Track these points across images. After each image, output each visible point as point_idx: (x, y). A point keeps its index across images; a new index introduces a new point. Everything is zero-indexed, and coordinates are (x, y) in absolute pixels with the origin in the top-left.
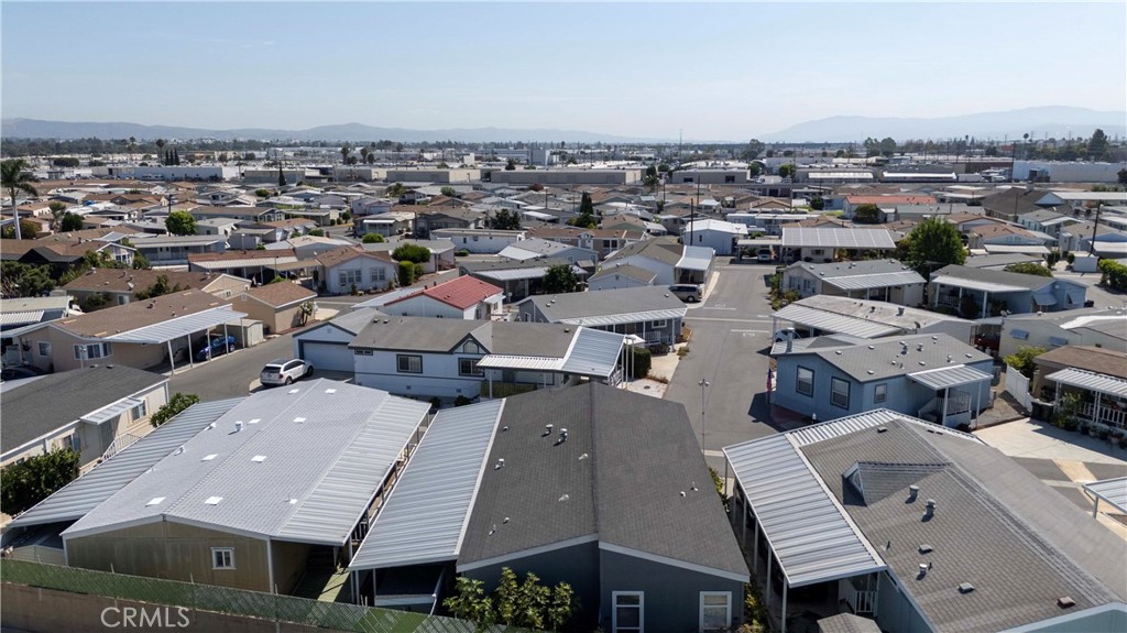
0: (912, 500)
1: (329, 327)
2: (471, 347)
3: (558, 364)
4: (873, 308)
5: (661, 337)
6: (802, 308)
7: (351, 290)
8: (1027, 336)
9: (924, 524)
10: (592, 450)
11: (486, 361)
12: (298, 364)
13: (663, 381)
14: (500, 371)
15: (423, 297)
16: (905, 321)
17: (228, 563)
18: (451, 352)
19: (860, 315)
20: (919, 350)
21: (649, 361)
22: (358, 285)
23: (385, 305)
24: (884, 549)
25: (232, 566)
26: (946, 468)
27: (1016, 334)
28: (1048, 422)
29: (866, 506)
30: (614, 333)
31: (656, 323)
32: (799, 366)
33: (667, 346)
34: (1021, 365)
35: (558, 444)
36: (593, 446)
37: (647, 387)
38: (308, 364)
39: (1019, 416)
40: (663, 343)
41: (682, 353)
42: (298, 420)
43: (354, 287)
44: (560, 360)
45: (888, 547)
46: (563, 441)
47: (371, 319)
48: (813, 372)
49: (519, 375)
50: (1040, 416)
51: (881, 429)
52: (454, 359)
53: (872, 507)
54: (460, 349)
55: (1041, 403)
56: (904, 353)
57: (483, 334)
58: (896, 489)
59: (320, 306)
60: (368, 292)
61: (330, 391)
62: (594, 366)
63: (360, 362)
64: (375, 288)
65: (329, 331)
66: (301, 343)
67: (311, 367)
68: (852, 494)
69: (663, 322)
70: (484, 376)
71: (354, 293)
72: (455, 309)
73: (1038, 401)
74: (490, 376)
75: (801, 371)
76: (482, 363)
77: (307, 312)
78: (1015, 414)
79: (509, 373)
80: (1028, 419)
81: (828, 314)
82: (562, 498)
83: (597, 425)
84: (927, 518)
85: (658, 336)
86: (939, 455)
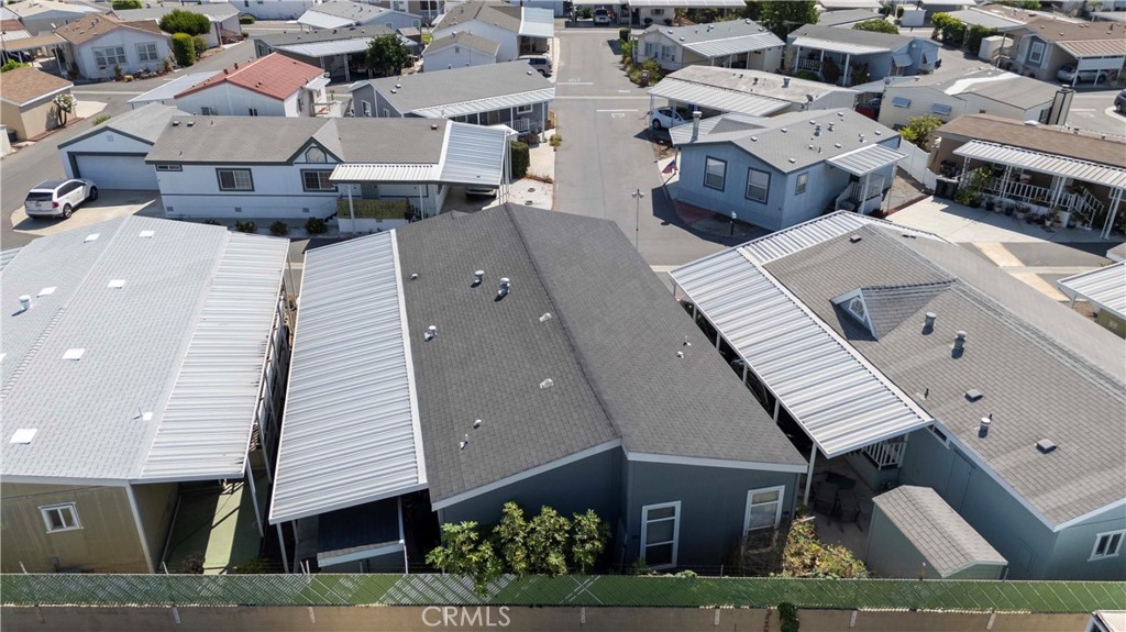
0: (928, 330)
1: (108, 133)
2: (316, 154)
3: (434, 173)
4: (756, 80)
5: (528, 125)
6: (678, 83)
7: (114, 74)
8: (909, 104)
9: (956, 361)
10: (552, 305)
11: (340, 173)
12: (75, 186)
13: (547, 181)
14: (358, 186)
15: (227, 85)
16: (793, 94)
17: (69, 521)
18: (290, 162)
19: (743, 88)
20: (830, 129)
21: (527, 157)
22: (123, 68)
23: (176, 97)
24: (923, 397)
25: (77, 525)
26: (953, 286)
27: (898, 102)
28: (952, 199)
29: (874, 339)
30: (478, 126)
31: (521, 108)
32: (708, 157)
33: (536, 134)
34: (914, 137)
35: (499, 298)
36: (552, 301)
37: (532, 190)
38: (90, 184)
39: (921, 194)
40: (533, 132)
41: (555, 142)
42: (114, 283)
43: (118, 71)
44: (434, 166)
45: (926, 395)
46: (505, 294)
47: (167, 121)
48: (726, 162)
49: (383, 190)
50: (943, 193)
51: (855, 238)
52: (294, 173)
53: (884, 341)
54: (302, 158)
55: (945, 179)
56: (817, 134)
57: (328, 136)
58: (905, 316)
59: (80, 97)
60: (137, 76)
61: (144, 233)
62: (479, 172)
63: (165, 180)
64: (147, 71)
65: (110, 139)
66: (73, 157)
67: (93, 188)
68: (853, 327)
69: (528, 107)
70: (337, 190)
71: (118, 77)
72: (273, 100)
73: (941, 177)
74: (349, 191)
75: (711, 163)
76: (335, 176)
77: (65, 109)
78: (917, 194)
79: (369, 189)
80: (931, 198)
81: (708, 89)
82: (543, 384)
83: (542, 268)
84: (958, 353)
85: (528, 123)
86: (938, 269)
